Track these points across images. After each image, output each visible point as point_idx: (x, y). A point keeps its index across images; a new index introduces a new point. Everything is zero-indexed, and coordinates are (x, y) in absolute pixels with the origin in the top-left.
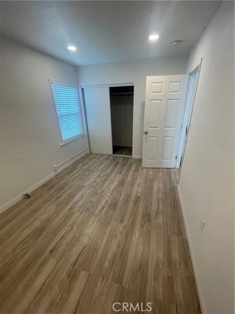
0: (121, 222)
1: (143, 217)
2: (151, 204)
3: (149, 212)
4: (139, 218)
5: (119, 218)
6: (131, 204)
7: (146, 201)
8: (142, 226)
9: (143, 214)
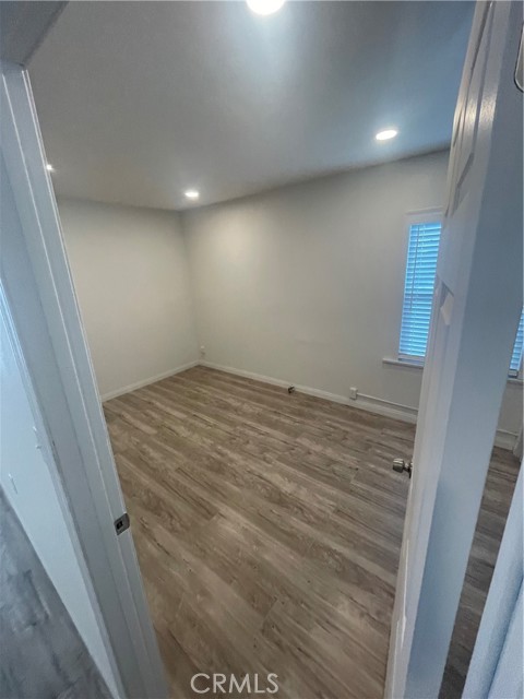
0: (179, 470)
1: (159, 500)
2: (173, 530)
3: (159, 515)
4: (163, 493)
5: (187, 469)
6: (204, 495)
7: (189, 524)
8: (148, 491)
9: (164, 503)
